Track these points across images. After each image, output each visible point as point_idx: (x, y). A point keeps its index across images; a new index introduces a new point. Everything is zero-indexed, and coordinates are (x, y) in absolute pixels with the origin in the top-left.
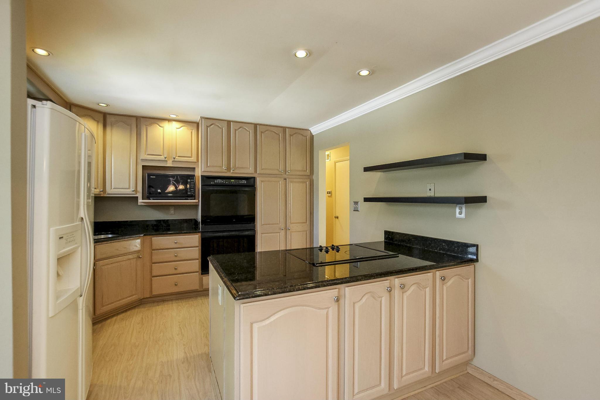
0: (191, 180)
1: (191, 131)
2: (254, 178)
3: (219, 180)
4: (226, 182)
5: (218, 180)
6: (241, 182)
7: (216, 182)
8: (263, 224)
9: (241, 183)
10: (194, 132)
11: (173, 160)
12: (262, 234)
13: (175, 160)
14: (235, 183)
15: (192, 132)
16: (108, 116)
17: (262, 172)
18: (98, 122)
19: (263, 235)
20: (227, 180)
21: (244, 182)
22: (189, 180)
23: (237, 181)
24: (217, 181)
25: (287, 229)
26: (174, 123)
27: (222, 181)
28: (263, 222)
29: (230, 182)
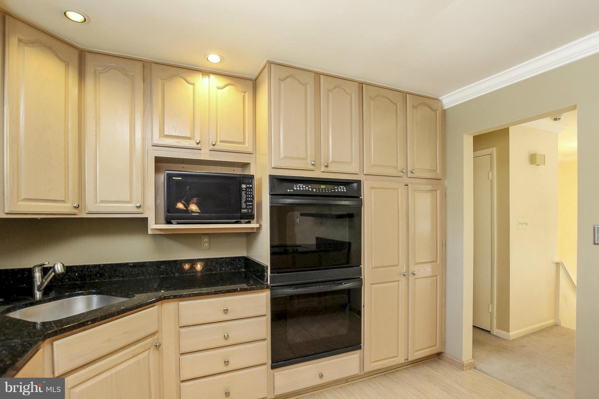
0: (248, 186)
1: (243, 94)
2: (359, 182)
3: (301, 185)
4: (312, 189)
5: (299, 186)
6: (338, 189)
7: (295, 188)
8: (373, 266)
9: (338, 191)
10: (248, 96)
11: (212, 147)
12: (371, 284)
13: (216, 147)
14: (328, 191)
15: (244, 96)
16: (88, 56)
17: (371, 172)
18: (67, 65)
19: (374, 286)
20: (314, 186)
21: (343, 189)
22: (244, 186)
23: (330, 187)
24: (297, 187)
25: (410, 273)
26: (212, 77)
27: (305, 188)
28: (373, 264)
29: (319, 189)
